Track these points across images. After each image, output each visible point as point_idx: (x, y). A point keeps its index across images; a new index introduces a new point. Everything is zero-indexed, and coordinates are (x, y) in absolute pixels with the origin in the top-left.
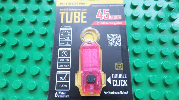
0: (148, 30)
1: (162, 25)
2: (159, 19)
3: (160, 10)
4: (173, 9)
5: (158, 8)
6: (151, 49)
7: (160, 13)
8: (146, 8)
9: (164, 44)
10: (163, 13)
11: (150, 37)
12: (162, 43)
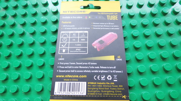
0: (144, 26)
1: (157, 20)
2: (153, 15)
3: (153, 7)
4: (164, 4)
5: (151, 5)
6: (150, 42)
7: (154, 10)
8: (140, 6)
9: (160, 37)
10: (156, 9)
11: (147, 32)
12: (158, 36)
